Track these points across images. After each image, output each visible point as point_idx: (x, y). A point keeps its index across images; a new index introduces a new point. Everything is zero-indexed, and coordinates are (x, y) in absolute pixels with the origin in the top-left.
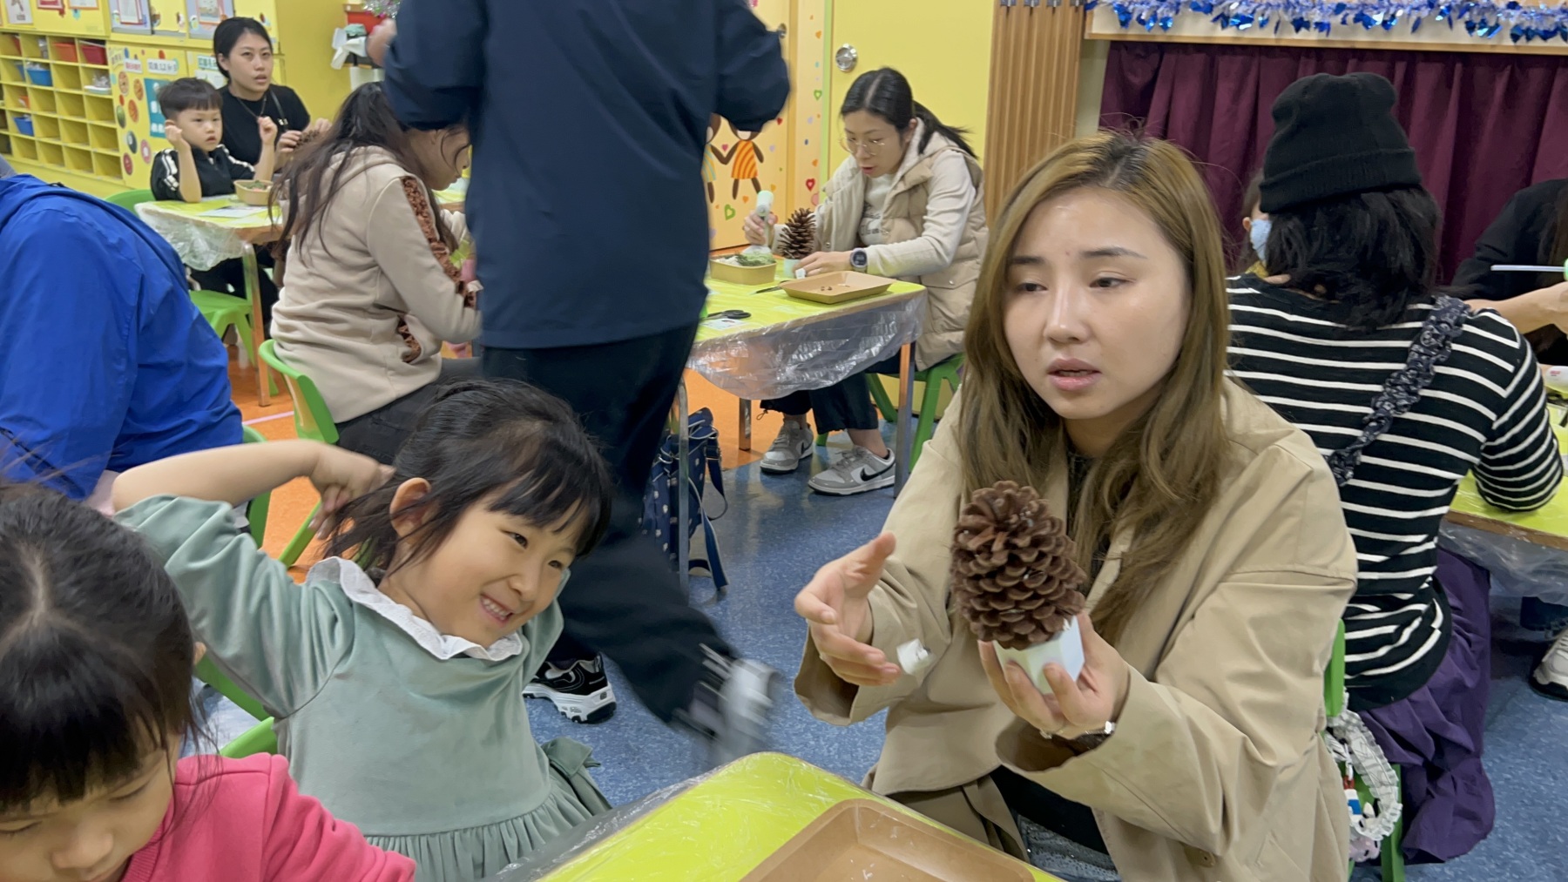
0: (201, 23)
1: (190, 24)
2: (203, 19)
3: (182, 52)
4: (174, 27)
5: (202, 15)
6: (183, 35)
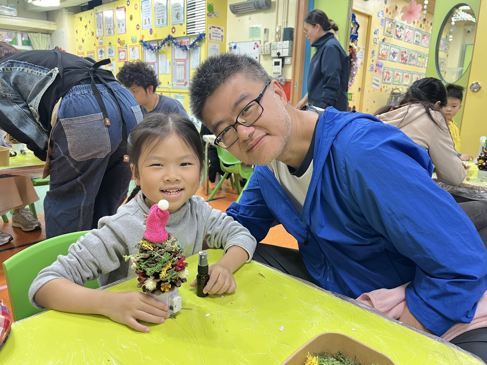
0: (177, 84)
1: (173, 85)
2: (178, 83)
3: (169, 93)
4: (167, 86)
5: (178, 82)
6: (170, 88)
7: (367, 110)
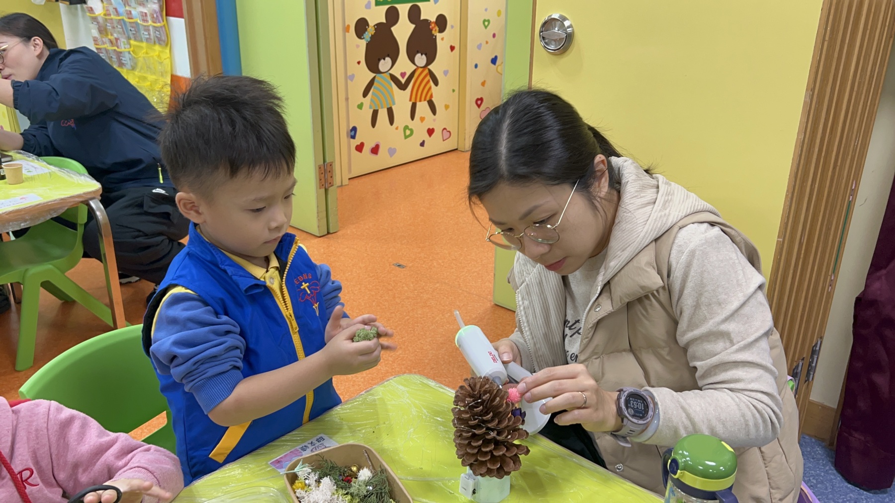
7: (486, 23)
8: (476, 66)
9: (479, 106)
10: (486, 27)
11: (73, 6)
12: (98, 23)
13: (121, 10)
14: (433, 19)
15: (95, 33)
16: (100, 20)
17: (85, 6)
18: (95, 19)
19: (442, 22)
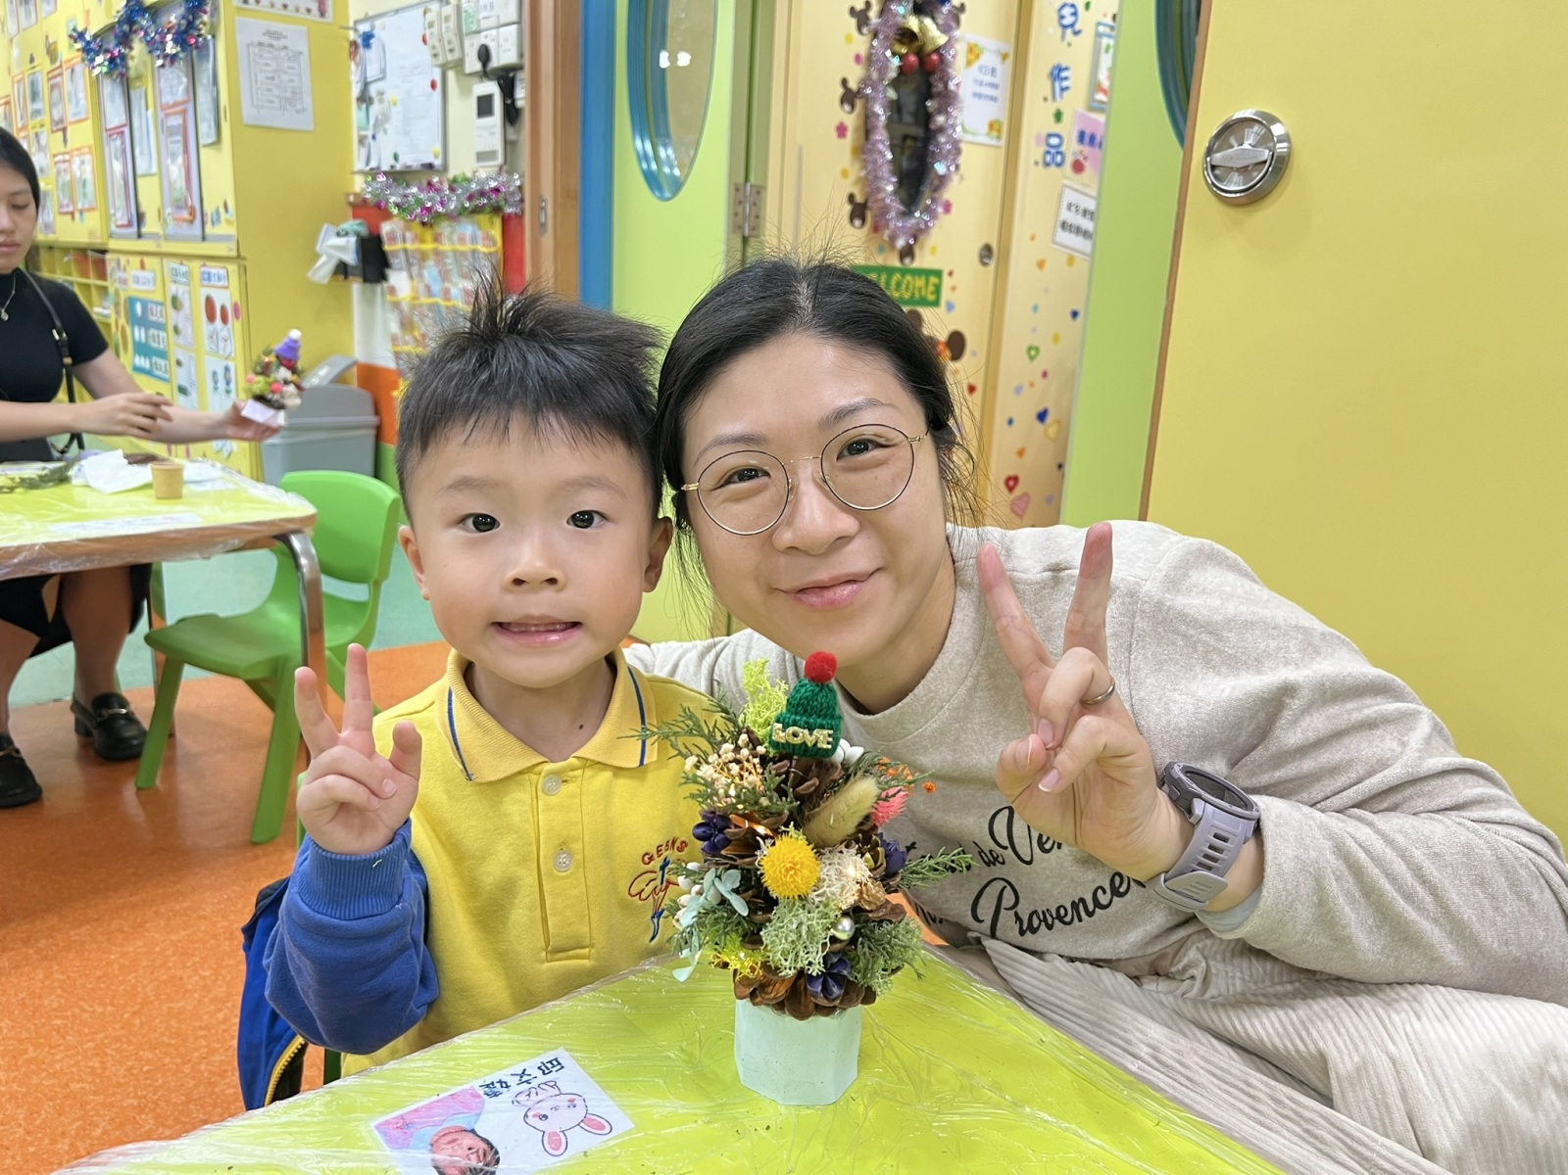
0: (174, 219)
1: (166, 221)
2: (175, 214)
3: (159, 260)
4: (155, 227)
5: (175, 208)
6: (161, 237)
7: (1033, 353)
8: (1010, 422)
9: (1011, 489)
10: (1032, 358)
11: (368, 285)
12: (401, 311)
13: (436, 288)
14: (942, 336)
15: (394, 327)
16: (405, 306)
17: (385, 285)
18: (396, 305)
19: (957, 343)
